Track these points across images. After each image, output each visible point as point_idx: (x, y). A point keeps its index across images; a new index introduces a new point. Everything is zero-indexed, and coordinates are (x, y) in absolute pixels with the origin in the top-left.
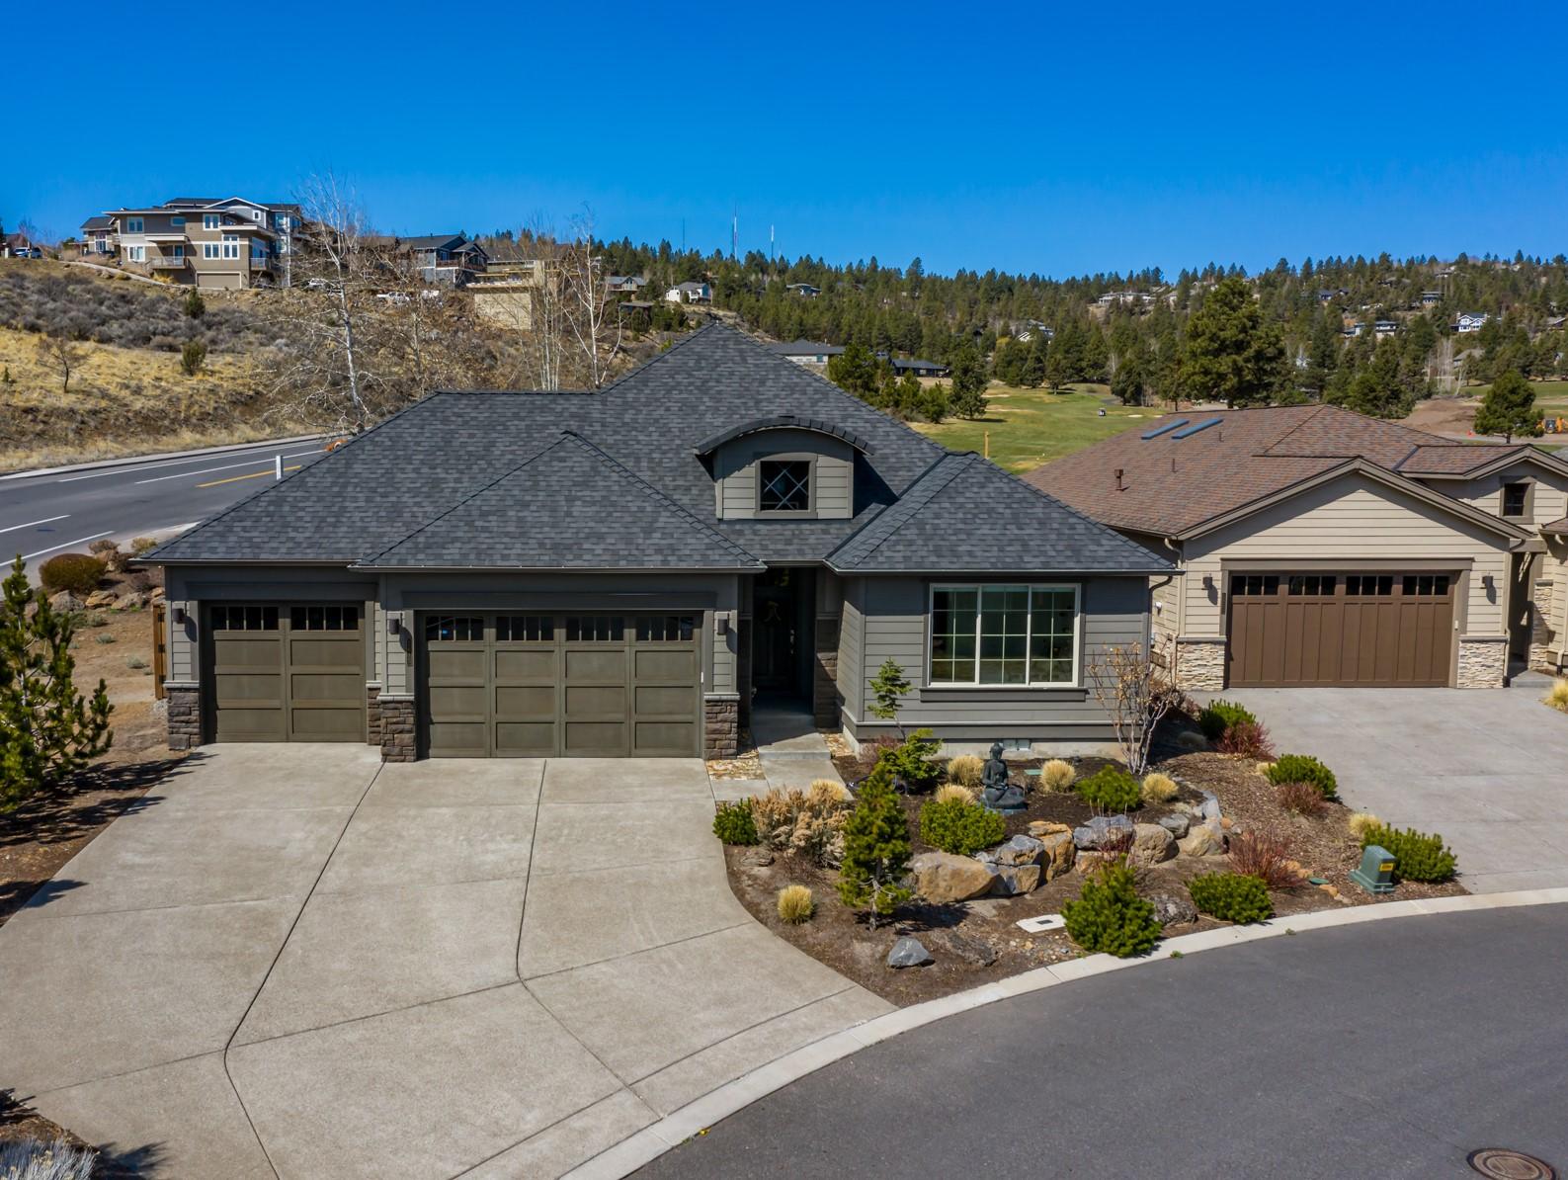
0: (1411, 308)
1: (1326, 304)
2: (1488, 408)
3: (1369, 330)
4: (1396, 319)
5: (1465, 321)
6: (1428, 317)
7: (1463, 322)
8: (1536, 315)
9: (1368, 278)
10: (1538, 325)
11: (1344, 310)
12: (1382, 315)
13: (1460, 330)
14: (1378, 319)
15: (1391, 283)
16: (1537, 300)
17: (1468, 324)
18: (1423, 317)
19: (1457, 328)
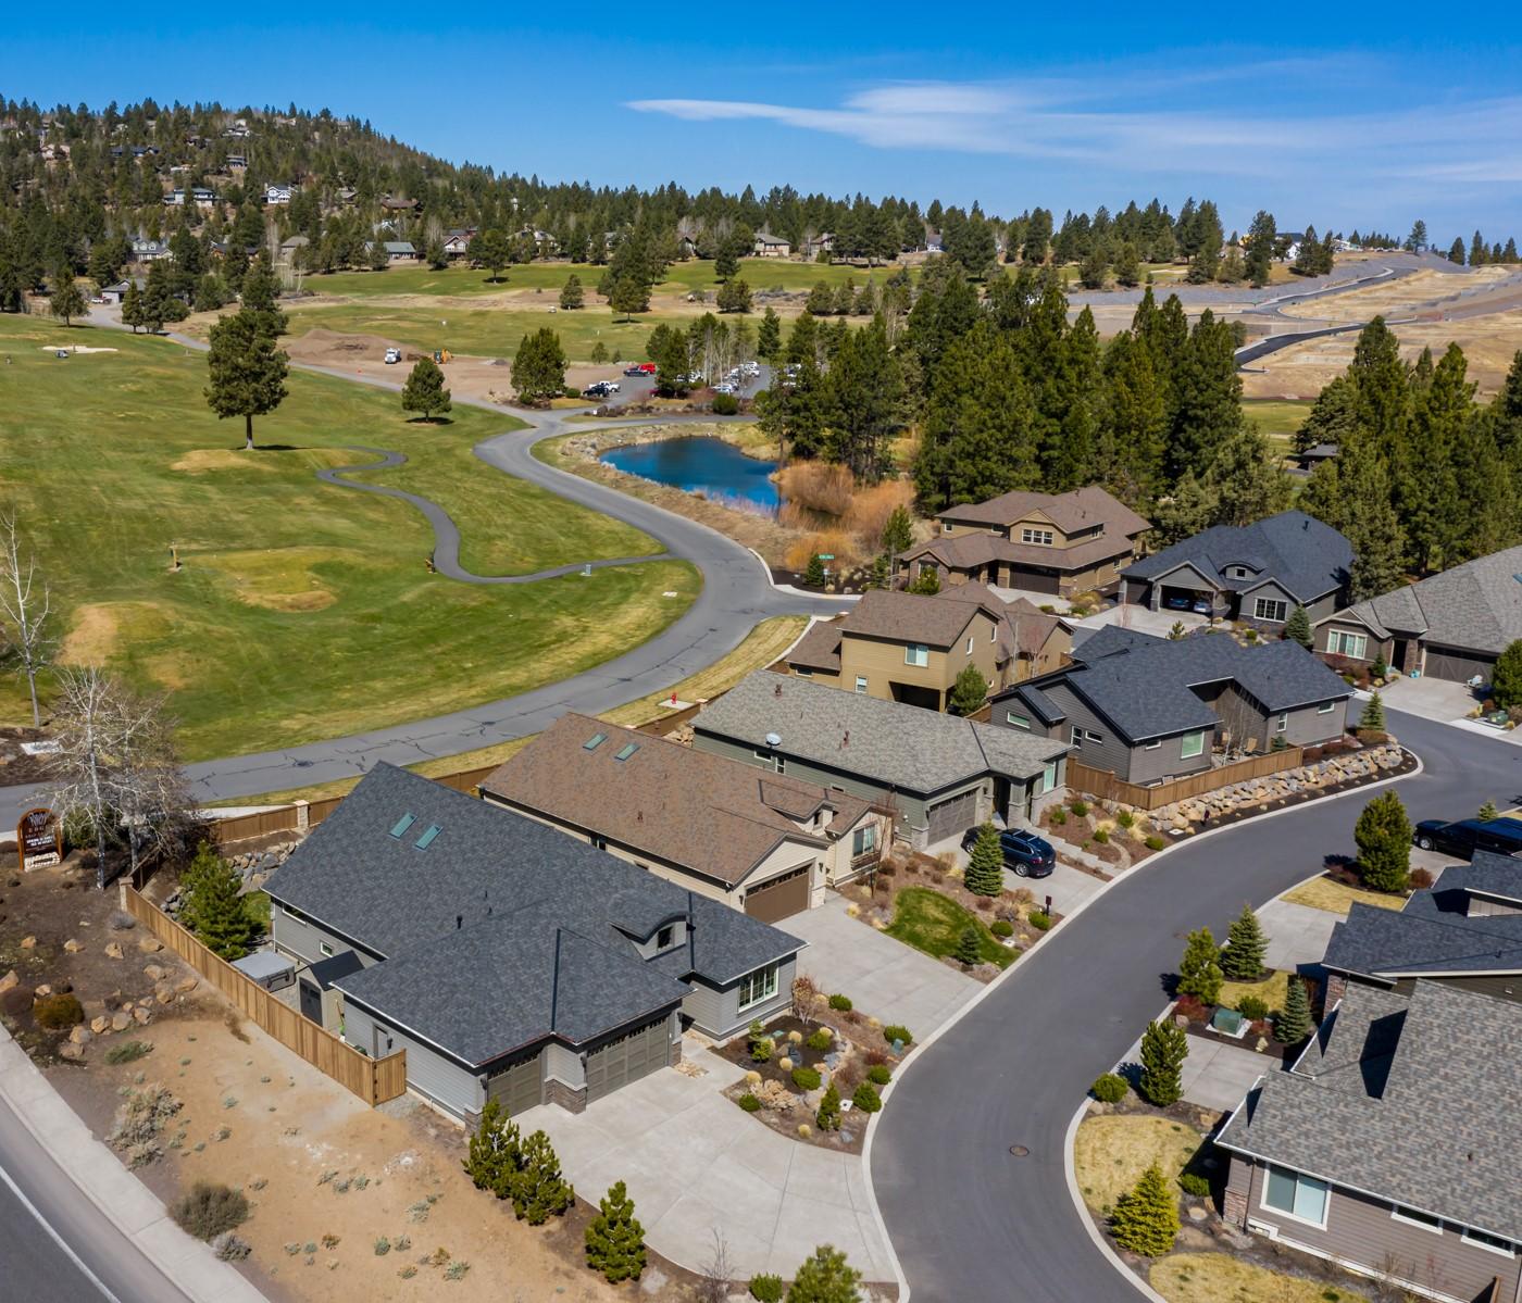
0: (220, 173)
1: (138, 162)
2: (412, 389)
3: (189, 199)
4: (209, 185)
5: (272, 192)
6: (241, 186)
7: (271, 194)
8: (331, 190)
9: (174, 136)
10: (334, 199)
11: (158, 170)
12: (197, 182)
13: (270, 201)
14: (194, 186)
15: (195, 141)
16: (327, 173)
17: (277, 196)
18: (236, 187)
19: (266, 200)
